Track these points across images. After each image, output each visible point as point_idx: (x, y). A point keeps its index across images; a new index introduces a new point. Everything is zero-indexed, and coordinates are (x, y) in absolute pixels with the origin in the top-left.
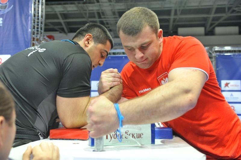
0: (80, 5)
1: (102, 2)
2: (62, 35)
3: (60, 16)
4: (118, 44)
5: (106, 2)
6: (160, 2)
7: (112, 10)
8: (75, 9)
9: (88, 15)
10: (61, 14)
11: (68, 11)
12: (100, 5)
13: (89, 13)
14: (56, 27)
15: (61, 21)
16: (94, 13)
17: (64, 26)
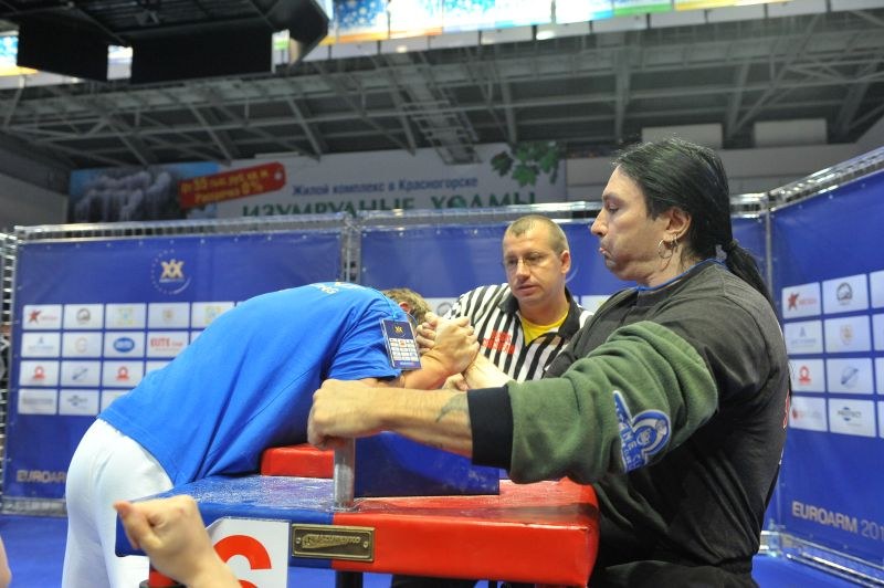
0: (335, 76)
1: (395, 65)
2: (306, 160)
3: (296, 110)
4: (463, 183)
5: (408, 64)
6: (564, 57)
7: (428, 85)
8: (324, 87)
9: (364, 102)
10: (298, 103)
11: (306, 94)
12: (391, 73)
13: (370, 97)
14: (283, 140)
15: (301, 121)
16: (388, 95)
17: (310, 136)
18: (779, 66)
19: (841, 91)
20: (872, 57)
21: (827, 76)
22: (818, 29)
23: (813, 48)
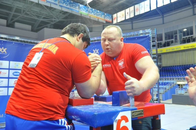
18: (24, 11)
19: (35, 21)
20: (42, 15)
21: (34, 16)
22: (34, 5)
23: (32, 10)
